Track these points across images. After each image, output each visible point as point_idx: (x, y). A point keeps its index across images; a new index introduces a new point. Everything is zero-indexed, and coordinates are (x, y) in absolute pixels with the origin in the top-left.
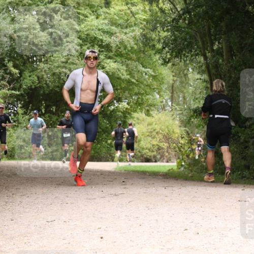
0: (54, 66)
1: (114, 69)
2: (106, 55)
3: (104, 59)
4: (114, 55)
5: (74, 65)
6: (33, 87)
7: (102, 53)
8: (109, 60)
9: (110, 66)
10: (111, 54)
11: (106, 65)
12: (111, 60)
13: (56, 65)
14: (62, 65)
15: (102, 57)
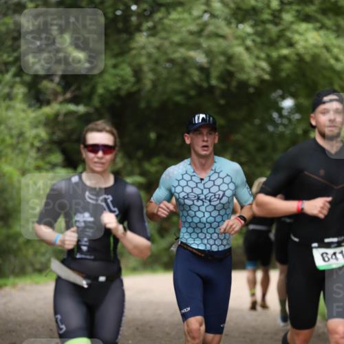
0: (172, 43)
1: (316, 46)
2: (298, 11)
3: (292, 23)
4: (316, 11)
5: (221, 40)
6: (123, 93)
7: (288, 7)
8: (304, 26)
9: (306, 40)
10: (311, 9)
11: (296, 37)
12: (310, 26)
13: (176, 39)
14: (191, 38)
15: (287, 17)
